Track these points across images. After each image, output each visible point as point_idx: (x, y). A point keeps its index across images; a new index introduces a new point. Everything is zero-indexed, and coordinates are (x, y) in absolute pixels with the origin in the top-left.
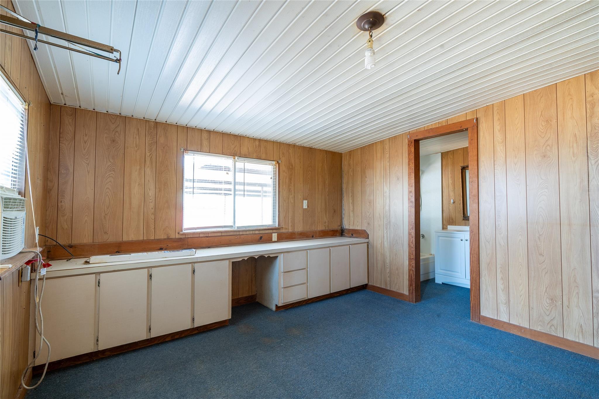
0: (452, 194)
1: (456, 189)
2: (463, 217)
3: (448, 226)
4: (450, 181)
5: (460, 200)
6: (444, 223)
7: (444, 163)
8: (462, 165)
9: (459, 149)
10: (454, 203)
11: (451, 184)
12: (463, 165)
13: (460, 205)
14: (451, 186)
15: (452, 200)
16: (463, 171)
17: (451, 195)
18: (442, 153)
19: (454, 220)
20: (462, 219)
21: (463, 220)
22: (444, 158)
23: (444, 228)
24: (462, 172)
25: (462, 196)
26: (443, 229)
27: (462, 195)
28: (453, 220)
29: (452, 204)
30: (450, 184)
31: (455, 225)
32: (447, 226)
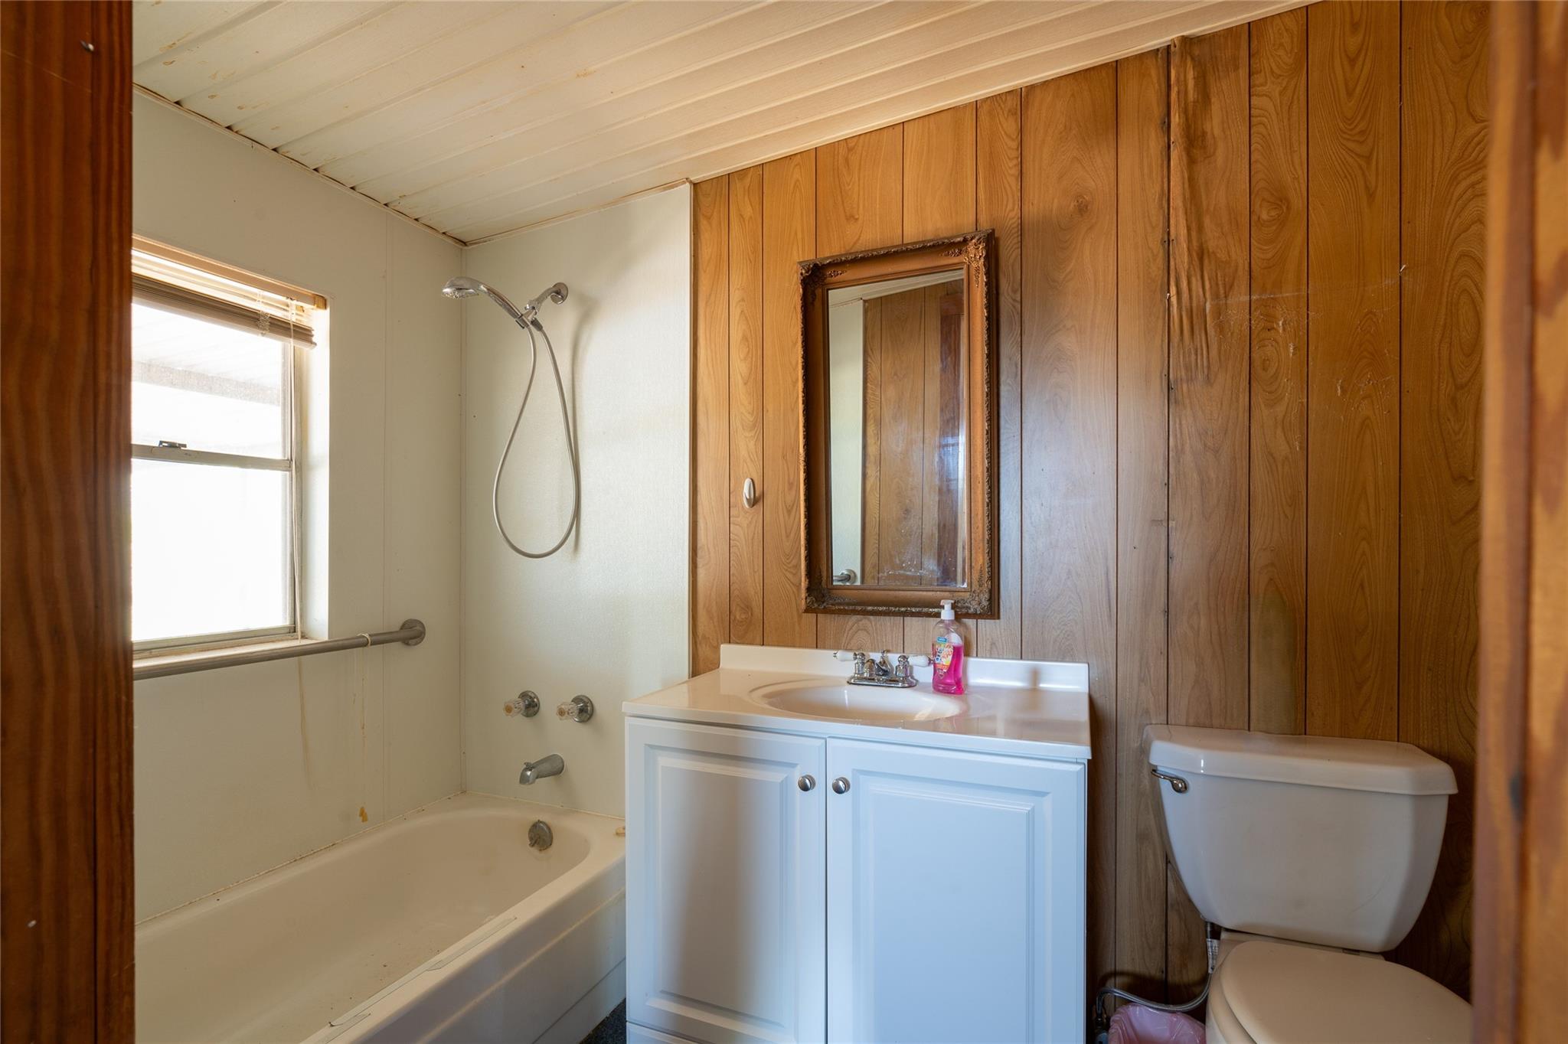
0: (746, 445)
1: (770, 416)
2: (809, 590)
3: (723, 647)
4: (740, 367)
5: (791, 485)
6: (701, 629)
7: (706, 252)
8: (810, 256)
9: (790, 157)
10: (755, 501)
11: (741, 382)
12: (812, 257)
13: (789, 512)
14: (740, 392)
15: (747, 483)
16: (814, 294)
17: (743, 453)
18: (695, 186)
19: (758, 611)
20: (803, 605)
21: (807, 611)
22: (709, 218)
23: (701, 664)
24: (804, 298)
25: (802, 458)
26: (695, 672)
27: (801, 450)
28: (747, 607)
29: (746, 512)
30: (737, 379)
31: (759, 639)
32: (717, 649)
